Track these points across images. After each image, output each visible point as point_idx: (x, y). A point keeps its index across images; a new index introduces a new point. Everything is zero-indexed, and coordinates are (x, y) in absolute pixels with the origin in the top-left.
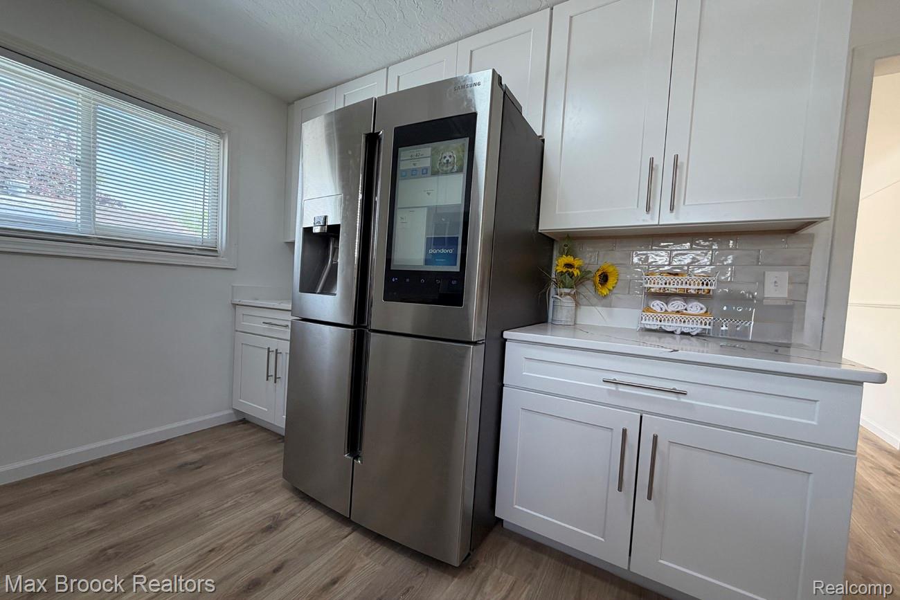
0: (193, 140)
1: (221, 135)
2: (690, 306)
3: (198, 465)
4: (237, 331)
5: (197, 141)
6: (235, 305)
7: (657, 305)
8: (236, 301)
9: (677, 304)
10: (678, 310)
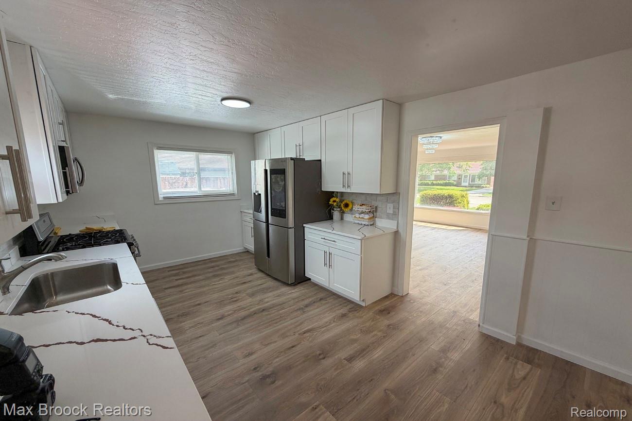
3: (234, 262)
6: (241, 212)
10: (362, 217)
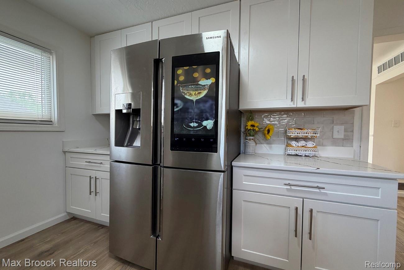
0: (34, 56)
1: (51, 53)
2: (308, 143)
4: (66, 167)
5: (36, 56)
6: (65, 152)
7: (294, 143)
8: (66, 149)
9: (302, 143)
10: (302, 145)
